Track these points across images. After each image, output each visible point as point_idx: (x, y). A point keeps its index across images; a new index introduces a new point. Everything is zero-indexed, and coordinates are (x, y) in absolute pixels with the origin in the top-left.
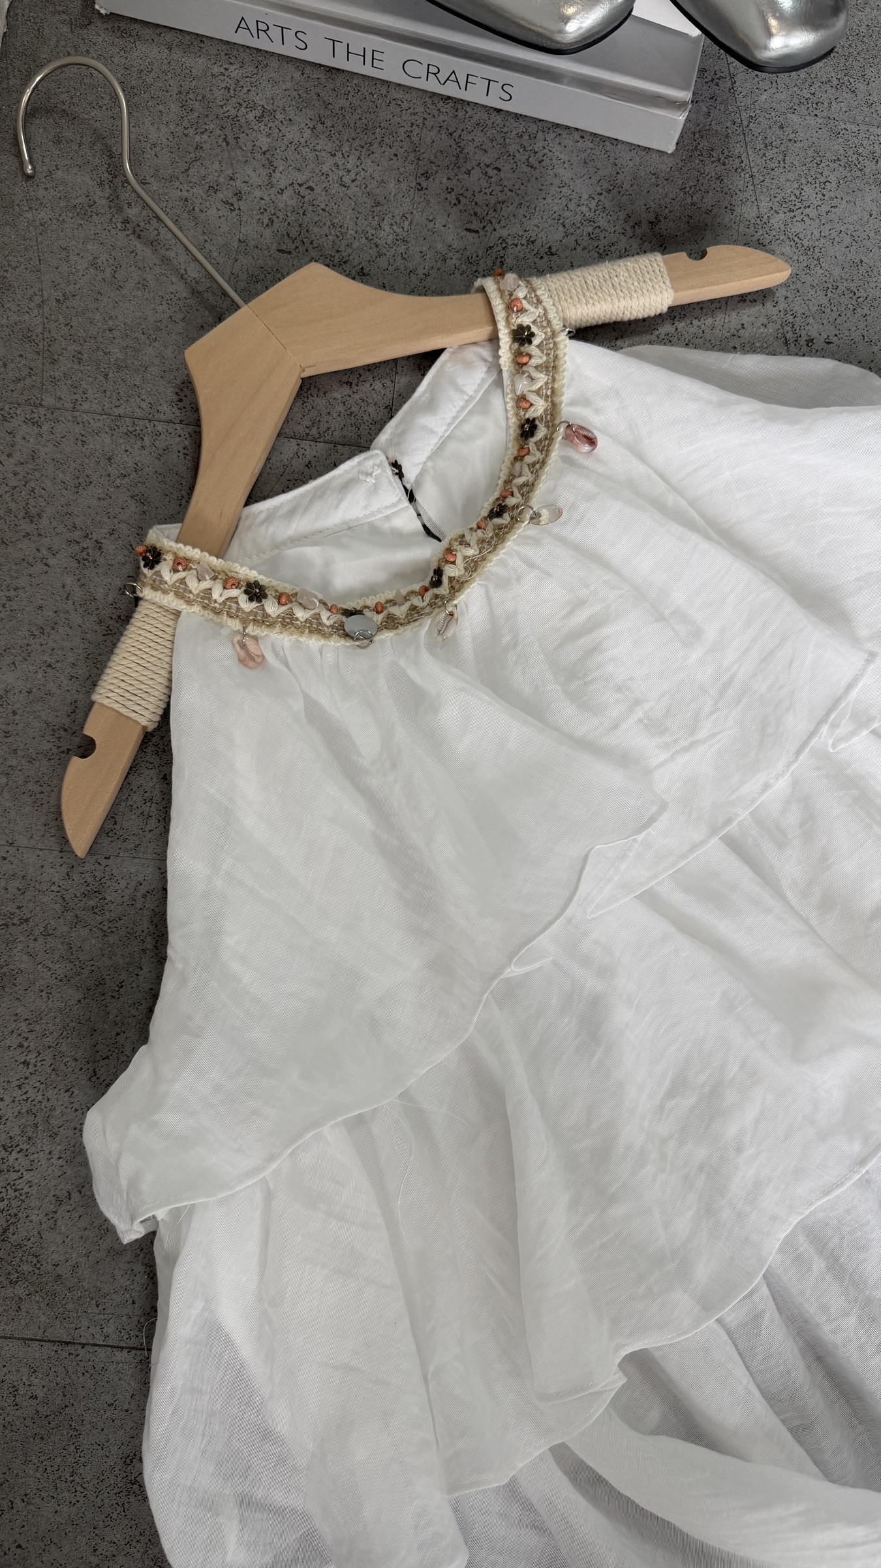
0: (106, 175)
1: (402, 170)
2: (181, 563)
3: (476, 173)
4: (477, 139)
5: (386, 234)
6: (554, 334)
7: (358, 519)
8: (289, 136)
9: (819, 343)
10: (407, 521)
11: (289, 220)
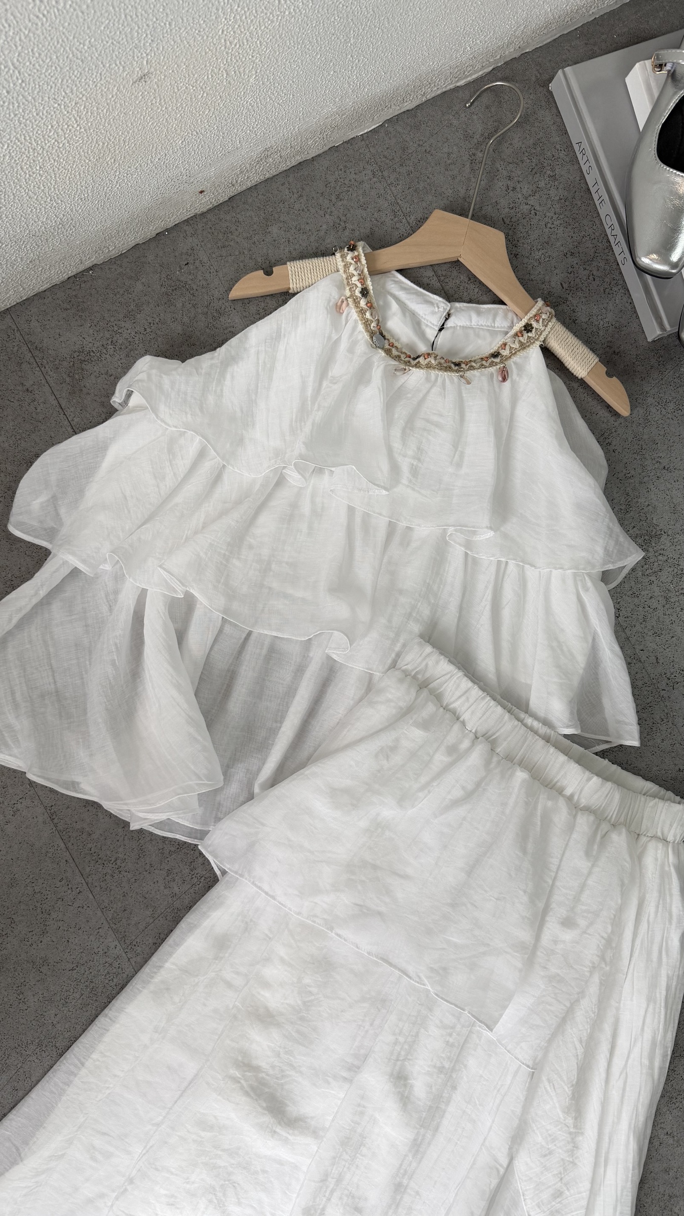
0: (487, 134)
1: (568, 243)
2: (357, 259)
3: (587, 272)
4: (601, 264)
5: (537, 255)
6: (537, 339)
7: (419, 315)
8: (551, 192)
9: (611, 448)
10: (431, 333)
11: (517, 214)
